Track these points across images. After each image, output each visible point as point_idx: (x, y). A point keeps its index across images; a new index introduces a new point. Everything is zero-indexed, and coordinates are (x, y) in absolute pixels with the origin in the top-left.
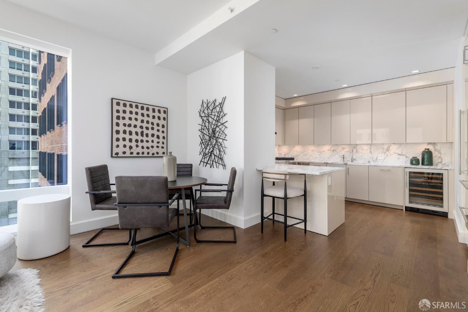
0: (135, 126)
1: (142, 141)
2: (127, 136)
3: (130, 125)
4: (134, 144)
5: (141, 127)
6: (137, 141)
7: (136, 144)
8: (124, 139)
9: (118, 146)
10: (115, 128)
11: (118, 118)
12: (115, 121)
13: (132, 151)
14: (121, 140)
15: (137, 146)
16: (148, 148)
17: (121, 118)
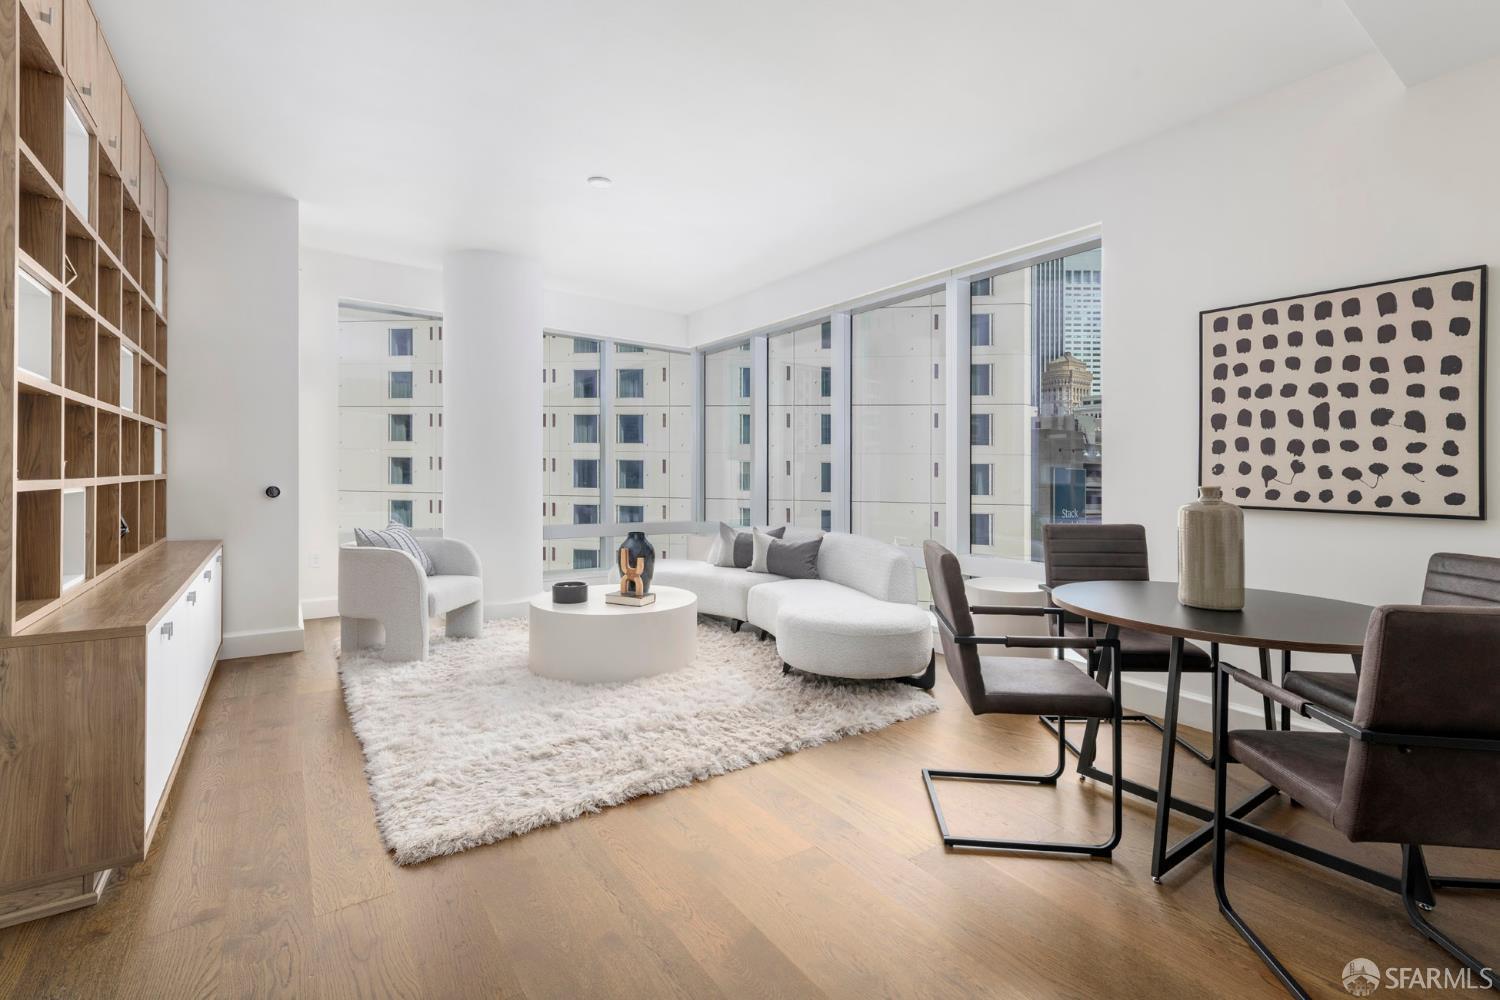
0: (1289, 391)
1: (1321, 446)
2: (1256, 433)
3: (1265, 391)
4: (1282, 460)
5: (1319, 390)
6: (1296, 447)
7: (1291, 457)
8: (1242, 444)
9: (1219, 469)
10: (1212, 408)
11: (1220, 372)
12: (1211, 384)
13: (1273, 485)
14: (1231, 446)
15: (1298, 467)
16: (1352, 474)
17: (1231, 372)
